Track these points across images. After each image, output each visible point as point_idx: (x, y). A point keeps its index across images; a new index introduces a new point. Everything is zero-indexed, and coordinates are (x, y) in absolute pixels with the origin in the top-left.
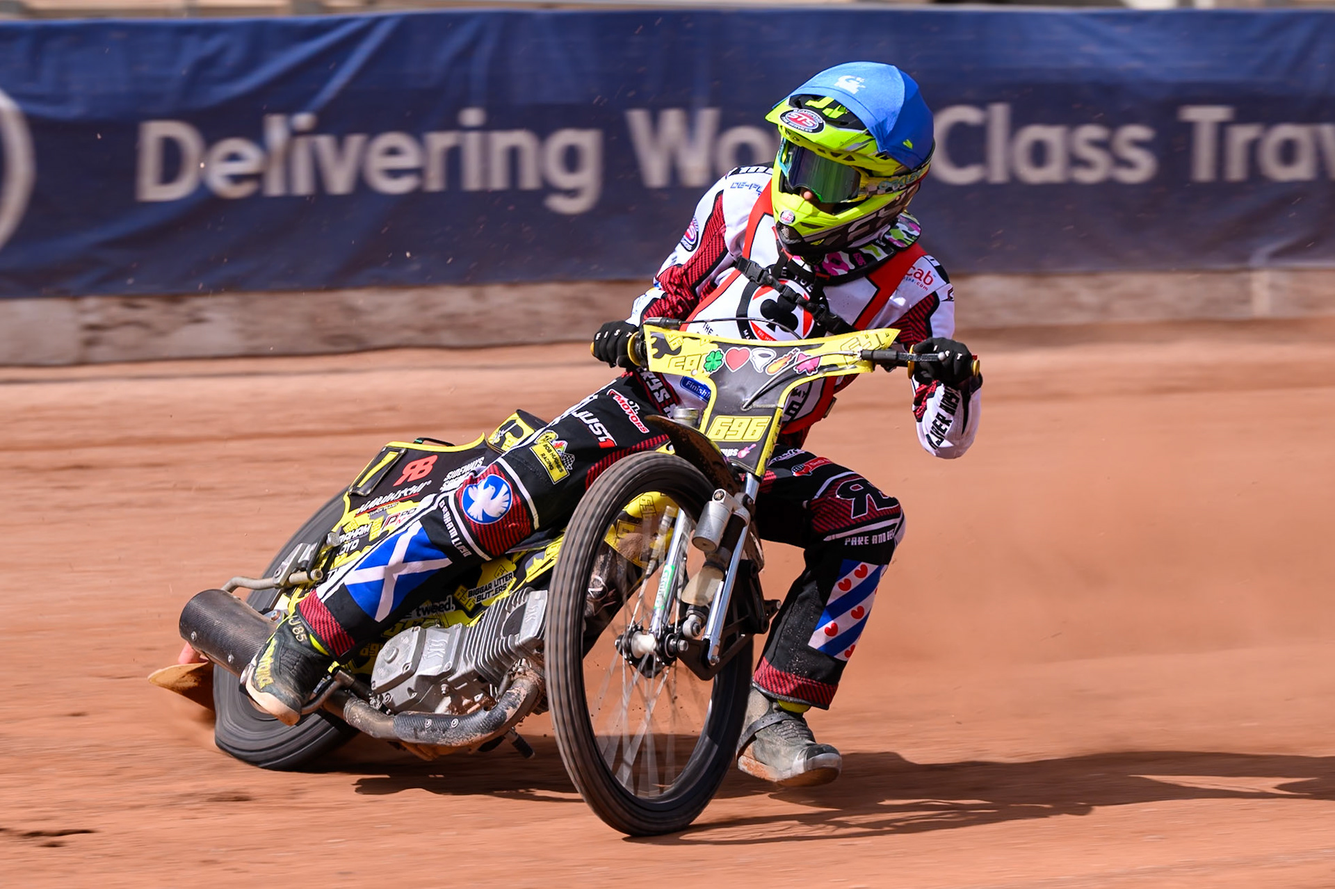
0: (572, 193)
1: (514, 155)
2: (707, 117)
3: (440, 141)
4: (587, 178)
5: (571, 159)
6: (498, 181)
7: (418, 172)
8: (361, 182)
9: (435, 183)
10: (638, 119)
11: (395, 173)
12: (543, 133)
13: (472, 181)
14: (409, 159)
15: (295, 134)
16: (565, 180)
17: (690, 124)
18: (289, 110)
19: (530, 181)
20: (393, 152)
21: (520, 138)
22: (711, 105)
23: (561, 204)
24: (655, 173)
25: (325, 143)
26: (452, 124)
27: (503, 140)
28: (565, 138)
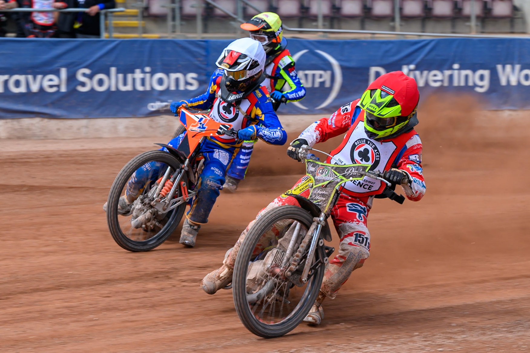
0: (481, 87)
1: (467, 77)
2: (518, 67)
3: (448, 73)
4: (486, 83)
5: (482, 78)
6: (462, 84)
7: (442, 81)
8: (427, 84)
9: (446, 84)
10: (499, 67)
11: (435, 81)
12: (474, 71)
13: (456, 83)
14: (440, 77)
15: (410, 70)
16: (479, 83)
17: (513, 69)
18: (408, 64)
19: (471, 84)
20: (435, 75)
21: (469, 72)
22: (519, 63)
23: (478, 90)
24: (503, 82)
25: (418, 73)
26: (451, 68)
27: (464, 72)
28: (480, 72)
